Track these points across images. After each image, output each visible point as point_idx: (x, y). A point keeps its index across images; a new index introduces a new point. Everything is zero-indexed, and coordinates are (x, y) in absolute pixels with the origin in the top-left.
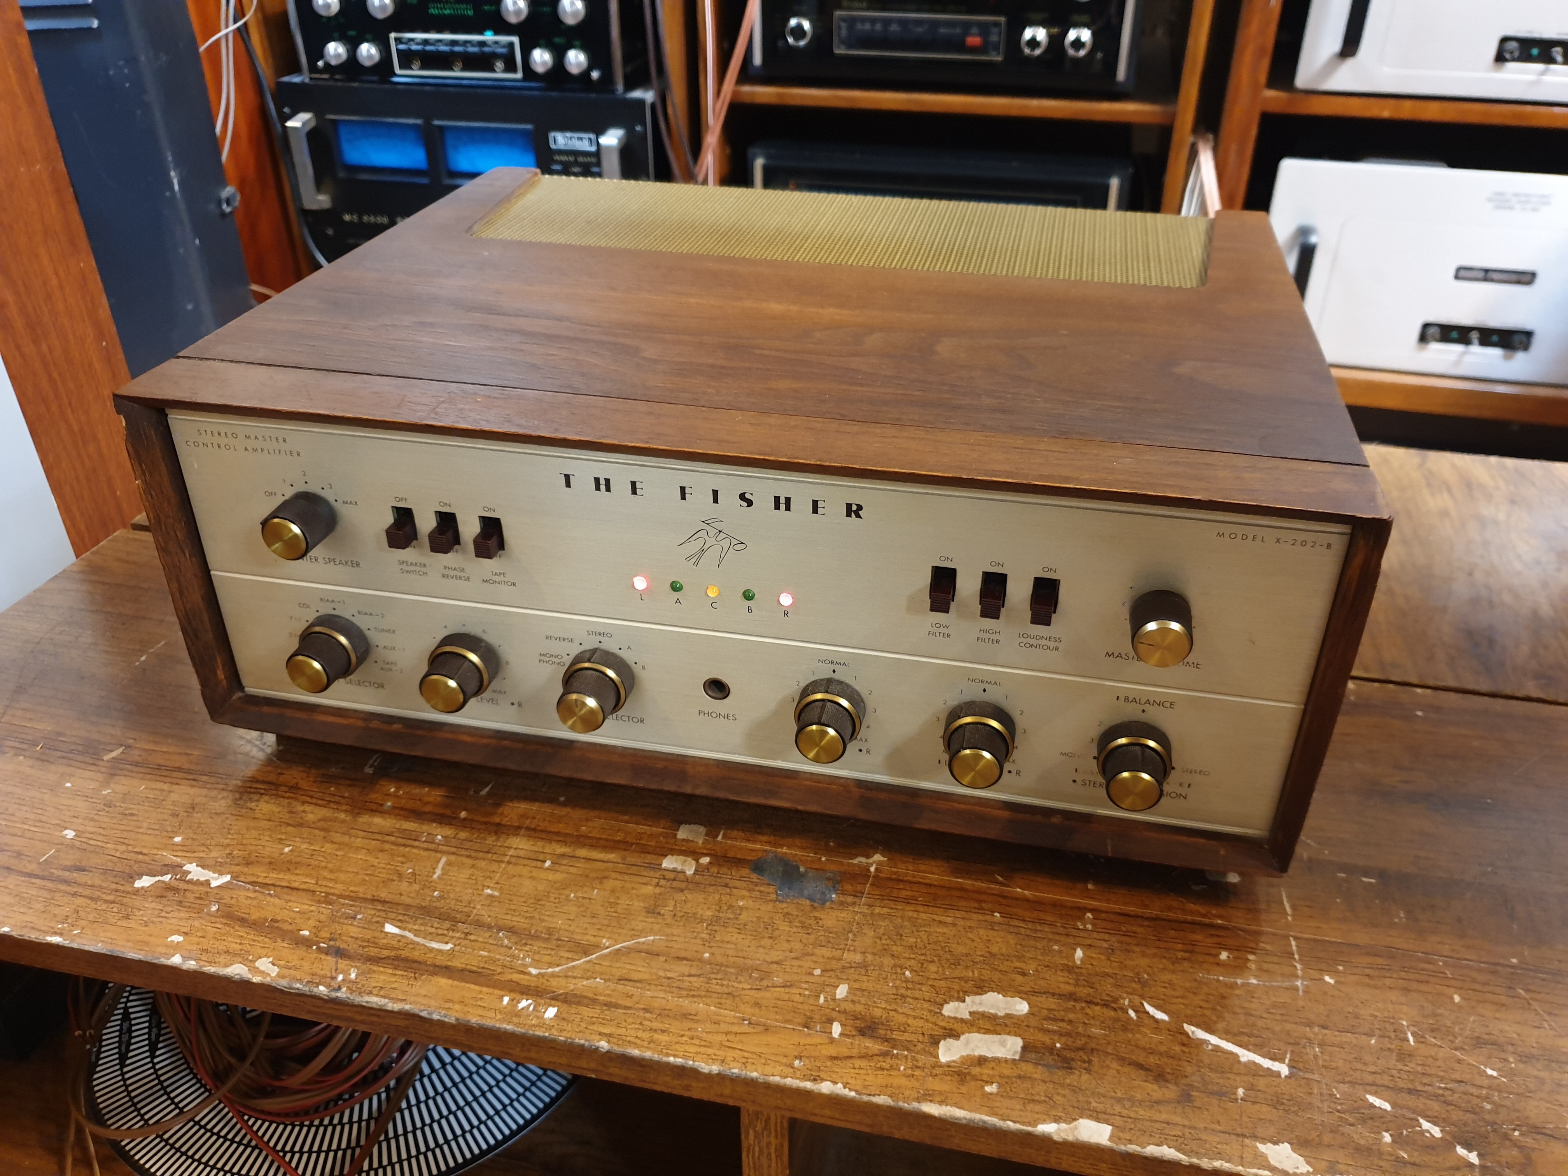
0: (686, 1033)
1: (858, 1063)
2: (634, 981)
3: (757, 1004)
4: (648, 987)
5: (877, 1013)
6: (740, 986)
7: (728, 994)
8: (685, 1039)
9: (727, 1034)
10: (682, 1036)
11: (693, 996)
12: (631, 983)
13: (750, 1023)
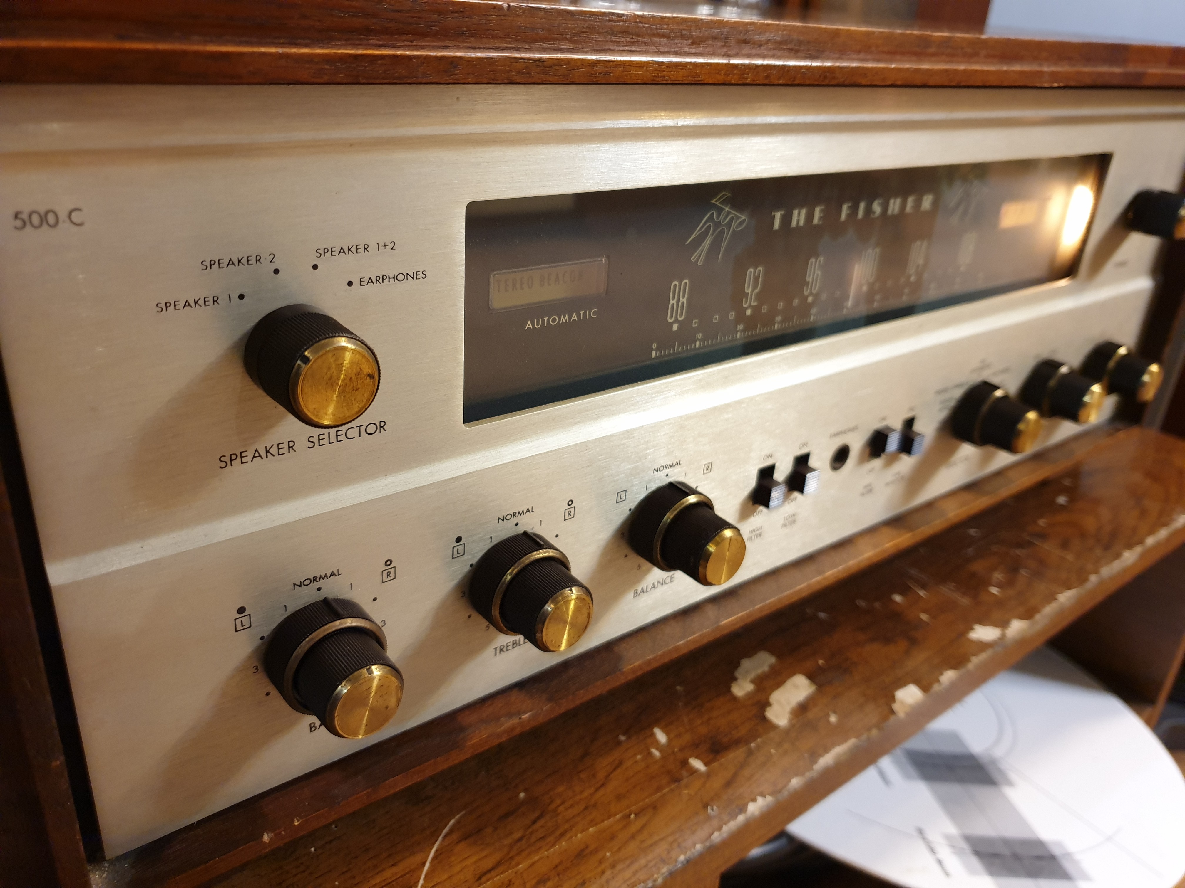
0: (603, 866)
1: (746, 772)
2: (493, 869)
3: (619, 797)
4: (514, 863)
5: (703, 730)
6: (586, 794)
7: (586, 808)
8: (608, 873)
9: (633, 837)
10: (603, 873)
11: (562, 835)
12: (493, 873)
13: (636, 815)
